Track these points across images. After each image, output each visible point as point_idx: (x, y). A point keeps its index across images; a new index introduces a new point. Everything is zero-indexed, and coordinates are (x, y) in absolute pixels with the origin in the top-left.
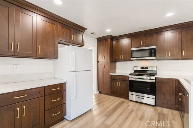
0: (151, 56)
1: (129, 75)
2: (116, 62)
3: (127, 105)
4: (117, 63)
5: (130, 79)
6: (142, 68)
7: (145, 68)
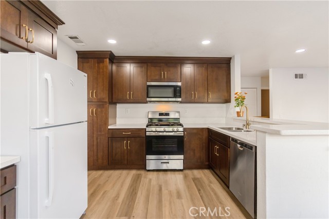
0: (175, 96)
1: (145, 127)
2: (115, 103)
3: (148, 180)
4: (118, 106)
5: (148, 134)
6: (161, 114)
7: (165, 115)
